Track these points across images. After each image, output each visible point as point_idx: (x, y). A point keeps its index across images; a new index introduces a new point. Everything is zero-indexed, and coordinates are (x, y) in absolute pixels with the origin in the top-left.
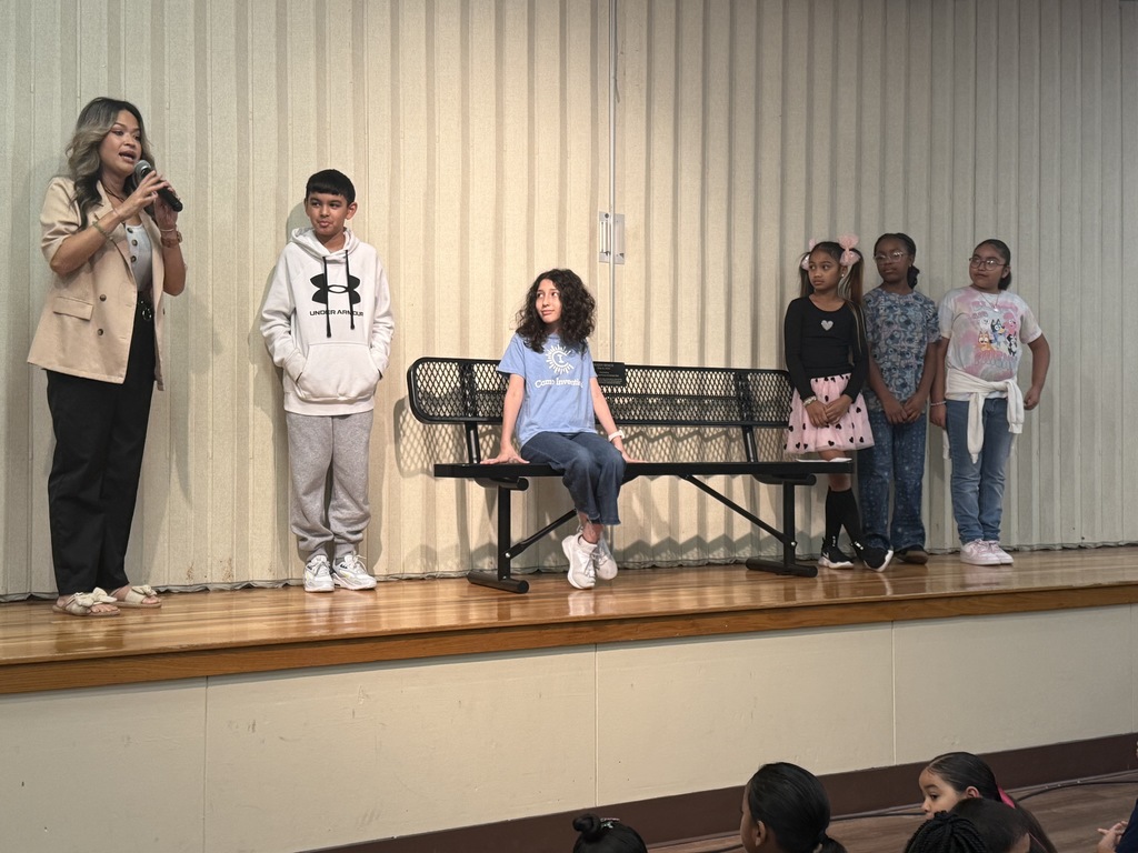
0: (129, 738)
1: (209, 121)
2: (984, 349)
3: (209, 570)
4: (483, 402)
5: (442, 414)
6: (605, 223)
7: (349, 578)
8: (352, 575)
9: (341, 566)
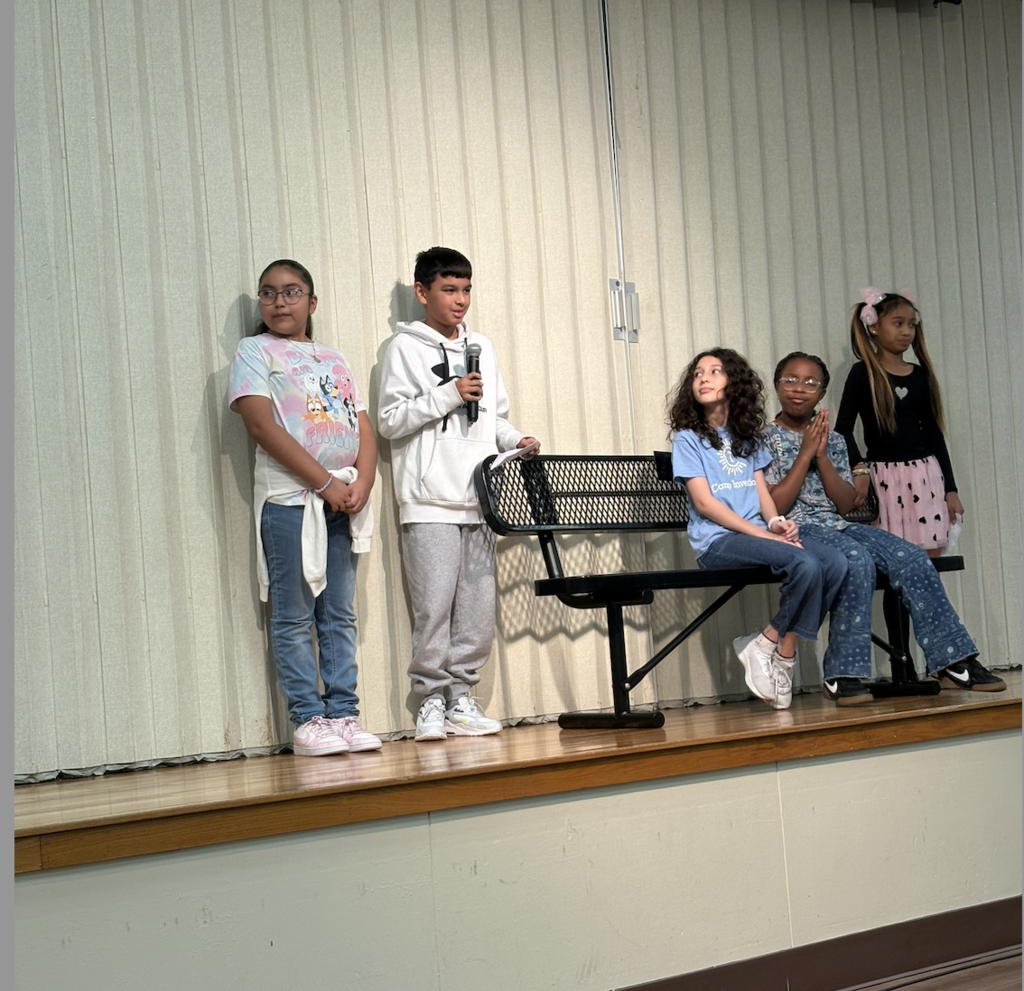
0: (364, 886)
1: (202, 183)
2: (317, 421)
3: (243, 733)
4: (560, 506)
5: (516, 523)
6: (617, 292)
7: (467, 723)
8: (472, 719)
9: (456, 710)
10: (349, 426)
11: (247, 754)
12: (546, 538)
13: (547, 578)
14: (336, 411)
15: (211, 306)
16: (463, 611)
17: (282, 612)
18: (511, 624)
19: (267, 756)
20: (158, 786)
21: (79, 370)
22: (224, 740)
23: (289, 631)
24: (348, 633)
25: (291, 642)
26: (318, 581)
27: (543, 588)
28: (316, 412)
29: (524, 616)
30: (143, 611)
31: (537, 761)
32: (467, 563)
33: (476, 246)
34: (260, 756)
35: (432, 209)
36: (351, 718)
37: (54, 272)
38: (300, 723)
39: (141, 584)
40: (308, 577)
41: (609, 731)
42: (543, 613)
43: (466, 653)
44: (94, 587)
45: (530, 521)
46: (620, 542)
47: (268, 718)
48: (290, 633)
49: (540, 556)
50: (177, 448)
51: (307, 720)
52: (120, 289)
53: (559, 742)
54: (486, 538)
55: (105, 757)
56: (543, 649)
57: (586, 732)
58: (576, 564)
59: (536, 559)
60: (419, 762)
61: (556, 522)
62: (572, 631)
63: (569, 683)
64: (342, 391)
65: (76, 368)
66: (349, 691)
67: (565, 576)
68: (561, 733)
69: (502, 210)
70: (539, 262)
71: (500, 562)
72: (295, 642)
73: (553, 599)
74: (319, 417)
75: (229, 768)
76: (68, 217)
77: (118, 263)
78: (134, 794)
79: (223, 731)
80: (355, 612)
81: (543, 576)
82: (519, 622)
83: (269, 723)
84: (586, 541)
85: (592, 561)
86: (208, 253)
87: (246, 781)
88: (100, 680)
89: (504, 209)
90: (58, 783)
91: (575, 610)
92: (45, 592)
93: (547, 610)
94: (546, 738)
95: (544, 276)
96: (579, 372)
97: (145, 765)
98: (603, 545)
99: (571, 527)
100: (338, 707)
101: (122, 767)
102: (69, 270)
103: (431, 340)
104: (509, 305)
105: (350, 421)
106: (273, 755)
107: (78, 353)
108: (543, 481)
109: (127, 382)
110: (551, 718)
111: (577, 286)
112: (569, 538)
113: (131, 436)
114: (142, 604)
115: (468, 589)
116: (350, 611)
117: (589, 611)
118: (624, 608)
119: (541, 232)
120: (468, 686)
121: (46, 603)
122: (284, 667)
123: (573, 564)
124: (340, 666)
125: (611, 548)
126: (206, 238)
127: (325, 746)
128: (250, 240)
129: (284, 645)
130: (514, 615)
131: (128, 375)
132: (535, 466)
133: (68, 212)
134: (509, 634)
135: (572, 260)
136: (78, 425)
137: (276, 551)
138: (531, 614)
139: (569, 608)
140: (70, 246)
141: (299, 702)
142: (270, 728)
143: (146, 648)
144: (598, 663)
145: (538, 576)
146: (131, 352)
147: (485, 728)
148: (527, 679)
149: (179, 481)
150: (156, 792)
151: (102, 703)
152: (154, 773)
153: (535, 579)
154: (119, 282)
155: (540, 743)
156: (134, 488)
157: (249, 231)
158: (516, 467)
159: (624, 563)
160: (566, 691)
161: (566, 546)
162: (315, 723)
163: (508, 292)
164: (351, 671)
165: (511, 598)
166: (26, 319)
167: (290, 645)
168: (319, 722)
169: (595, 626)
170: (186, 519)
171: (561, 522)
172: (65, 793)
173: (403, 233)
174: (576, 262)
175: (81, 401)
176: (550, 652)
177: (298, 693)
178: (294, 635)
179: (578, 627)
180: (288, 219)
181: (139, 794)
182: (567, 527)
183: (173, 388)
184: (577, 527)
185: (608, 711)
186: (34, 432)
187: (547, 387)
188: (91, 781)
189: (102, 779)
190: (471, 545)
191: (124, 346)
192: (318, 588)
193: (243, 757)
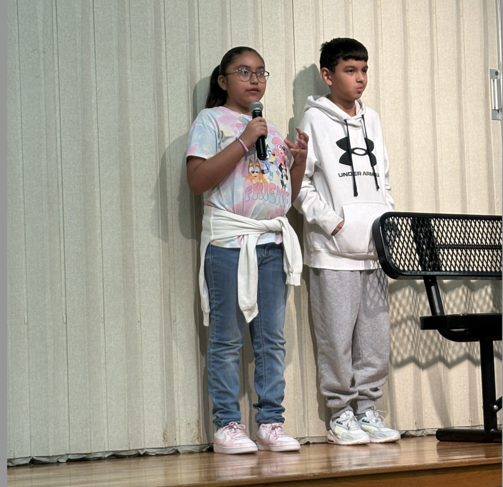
2: (255, 181)
3: (177, 433)
4: (443, 256)
5: (406, 268)
6: (496, 80)
7: (372, 432)
8: (376, 429)
9: (363, 421)
10: (281, 186)
11: (180, 450)
12: (430, 282)
13: (430, 315)
14: (272, 174)
15: (165, 86)
16: (362, 340)
17: (219, 334)
18: (398, 353)
19: (197, 453)
20: (109, 473)
21: (58, 135)
22: (162, 439)
23: (222, 351)
24: (278, 355)
25: (222, 360)
26: (251, 310)
27: (426, 324)
28: (255, 174)
29: (409, 346)
30: (102, 331)
31: (417, 466)
32: (365, 300)
33: (380, 40)
34: (191, 453)
35: (345, 10)
36: (277, 424)
37: (42, 56)
38: (220, 426)
39: (101, 309)
40: (242, 306)
41: (480, 444)
42: (425, 344)
43: (370, 375)
44: (64, 310)
45: (418, 267)
46: (492, 288)
47: (198, 422)
48: (223, 353)
49: (424, 297)
50: (133, 200)
51: (226, 424)
52: (93, 70)
53: (436, 451)
54: (379, 282)
55: (68, 448)
56: (424, 374)
57: (460, 445)
58: (454, 305)
59: (421, 299)
60: (329, 462)
61: (439, 269)
62: (449, 360)
63: (445, 403)
64: (278, 158)
65: (56, 134)
66: (276, 402)
67: (445, 314)
68: (438, 445)
69: (403, 11)
70: (432, 54)
71: (391, 301)
72: (226, 361)
73: (434, 333)
74: (257, 178)
75: (166, 461)
76: (54, 11)
77: (93, 49)
78: (90, 478)
79: (162, 431)
80: (285, 337)
81: (427, 313)
82: (405, 351)
83: (198, 426)
84: (463, 286)
85: (468, 303)
86: (164, 43)
87: (179, 471)
88: (66, 385)
89: (404, 11)
90: (30, 467)
91: (452, 343)
92: (25, 313)
93: (429, 343)
94: (425, 448)
95: (436, 66)
96: (462, 146)
97: (99, 455)
98: (478, 289)
99: (452, 273)
100: (267, 415)
101: (81, 457)
102: (53, 54)
103: (337, 116)
104: (406, 90)
105: (282, 182)
106: (201, 452)
107: (58, 121)
108: (429, 235)
109: (96, 145)
110: (430, 432)
111: (463, 74)
112: (448, 284)
113: (97, 190)
114: (102, 325)
115: (366, 321)
116: (281, 335)
117: (464, 344)
118: (494, 342)
119: (435, 30)
120: (373, 402)
121: (26, 321)
122: (214, 379)
123: (451, 305)
124: (270, 381)
125: (484, 293)
126: (163, 30)
127: (238, 446)
128: (197, 33)
129: (216, 362)
130: (401, 345)
131: (96, 140)
132: (423, 222)
133: (54, 8)
134: (396, 361)
135: (459, 53)
136: (56, 180)
137: (215, 284)
138: (415, 346)
139: (448, 340)
140: (55, 35)
141: (222, 409)
142: (199, 430)
143: (103, 361)
144: (470, 388)
145: (422, 313)
146: (100, 122)
147: (385, 436)
148: (411, 399)
149: (134, 227)
150: (107, 477)
151: (67, 404)
152: (106, 462)
153: (420, 315)
154: (92, 65)
155: (420, 452)
156: (99, 231)
157: (197, 25)
158: (408, 223)
159: (494, 305)
160: (442, 409)
161: (447, 289)
162: (232, 427)
163: (406, 79)
164: (279, 386)
165: (399, 331)
166: (18, 94)
167: (221, 362)
168: (235, 427)
169: (468, 357)
170: (138, 258)
171: (443, 269)
172: (35, 475)
173: (321, 29)
174: (463, 54)
175: (59, 160)
176: (430, 377)
177: (223, 402)
178: (225, 355)
179: (454, 357)
180: (228, 16)
181: (94, 478)
182: (448, 273)
183: (132, 151)
184: (457, 274)
185: (477, 428)
186: (21, 184)
187: (435, 157)
188: (55, 467)
189: (65, 465)
190: (368, 285)
191: (95, 116)
192: (250, 316)
193: (177, 453)
